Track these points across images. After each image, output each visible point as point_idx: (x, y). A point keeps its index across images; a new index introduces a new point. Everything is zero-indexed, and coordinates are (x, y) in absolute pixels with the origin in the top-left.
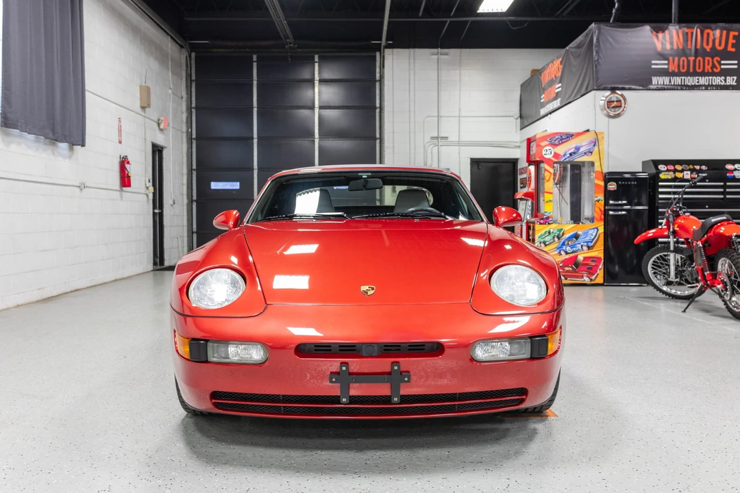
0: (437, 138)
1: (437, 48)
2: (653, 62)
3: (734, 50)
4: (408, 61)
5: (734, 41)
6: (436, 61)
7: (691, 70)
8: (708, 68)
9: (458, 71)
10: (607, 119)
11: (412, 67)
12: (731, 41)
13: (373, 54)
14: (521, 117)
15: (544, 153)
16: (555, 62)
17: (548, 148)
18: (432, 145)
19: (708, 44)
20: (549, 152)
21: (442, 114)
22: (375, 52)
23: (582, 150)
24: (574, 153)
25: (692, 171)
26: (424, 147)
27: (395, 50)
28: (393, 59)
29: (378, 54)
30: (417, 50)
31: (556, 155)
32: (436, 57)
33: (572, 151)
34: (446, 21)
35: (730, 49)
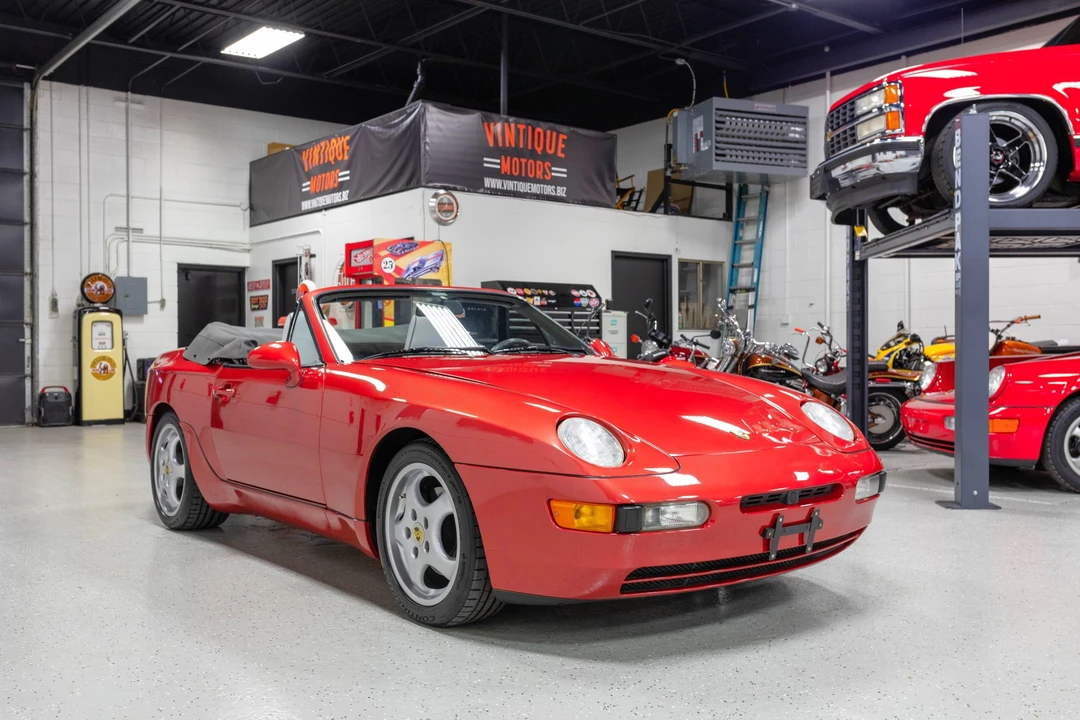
0: (127, 229)
1: (127, 91)
2: (485, 159)
3: (563, 156)
4: (77, 104)
5: (563, 146)
6: (124, 110)
7: (523, 175)
8: (539, 174)
9: (158, 132)
10: (436, 225)
11: (84, 115)
12: (561, 146)
13: (20, 86)
14: (252, 208)
15: (383, 265)
16: (333, 141)
17: (388, 259)
18: (117, 241)
19: (539, 146)
20: (389, 265)
21: (133, 193)
22: (22, 83)
23: (427, 264)
24: (419, 268)
25: (542, 296)
26: (105, 242)
27: (56, 84)
28: (51, 98)
29: (27, 87)
30: (93, 91)
31: (398, 270)
32: (123, 105)
33: (416, 265)
34: (163, 56)
35: (560, 155)
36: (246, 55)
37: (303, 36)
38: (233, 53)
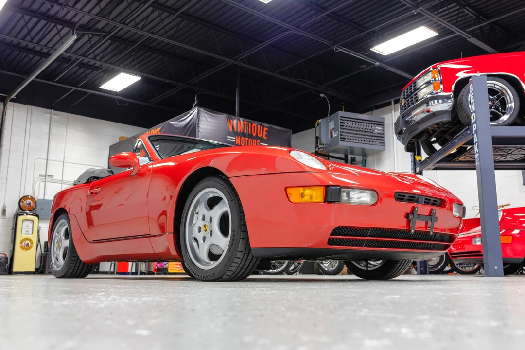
0: (45, 176)
1: (51, 109)
2: (228, 137)
3: (266, 138)
4: (26, 114)
6: (49, 118)
9: (65, 129)
11: (29, 119)
12: (265, 133)
16: (152, 131)
18: (40, 181)
19: (254, 132)
21: (50, 158)
26: (33, 181)
27: (16, 104)
28: (13, 110)
29: (2, 104)
30: (34, 108)
32: (49, 115)
34: (72, 89)
35: (264, 137)
36: (112, 90)
37: (141, 78)
38: (105, 88)
